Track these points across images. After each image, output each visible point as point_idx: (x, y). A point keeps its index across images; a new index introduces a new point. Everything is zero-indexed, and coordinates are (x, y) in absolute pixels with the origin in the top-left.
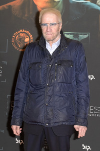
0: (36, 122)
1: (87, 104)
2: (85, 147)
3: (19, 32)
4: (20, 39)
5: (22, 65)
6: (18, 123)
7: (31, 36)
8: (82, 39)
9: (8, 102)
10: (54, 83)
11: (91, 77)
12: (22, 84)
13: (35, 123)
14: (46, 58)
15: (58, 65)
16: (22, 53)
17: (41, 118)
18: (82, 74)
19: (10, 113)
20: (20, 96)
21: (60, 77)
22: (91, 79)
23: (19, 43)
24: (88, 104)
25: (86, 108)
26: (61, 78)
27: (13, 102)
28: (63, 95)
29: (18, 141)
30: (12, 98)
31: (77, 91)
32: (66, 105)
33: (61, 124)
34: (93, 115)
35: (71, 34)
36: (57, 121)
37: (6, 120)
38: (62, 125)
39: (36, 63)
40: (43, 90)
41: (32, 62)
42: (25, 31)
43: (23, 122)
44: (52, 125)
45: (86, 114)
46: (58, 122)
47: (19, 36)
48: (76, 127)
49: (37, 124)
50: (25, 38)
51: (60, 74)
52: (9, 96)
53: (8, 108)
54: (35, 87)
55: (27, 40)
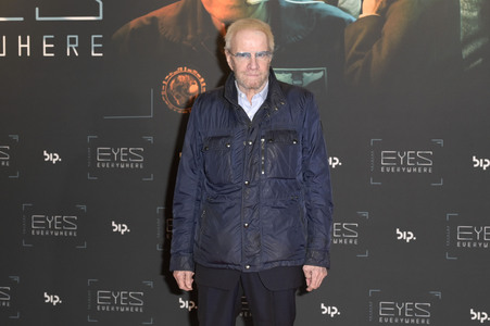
0: (223, 263)
1: (329, 221)
2: (326, 310)
3: (175, 73)
4: (179, 88)
5: (187, 141)
6: (187, 266)
7: (202, 80)
8: (310, 81)
9: (160, 222)
10: (260, 179)
11: (334, 162)
12: (188, 182)
13: (220, 266)
14: (240, 127)
15: (267, 141)
16: (185, 118)
17: (235, 255)
18: (317, 158)
19: (167, 245)
20: (186, 208)
21: (272, 167)
22: (334, 165)
23: (178, 97)
24: (330, 219)
25: (327, 230)
26: (275, 168)
27: (171, 223)
28: (279, 204)
29: (185, 304)
30: (168, 213)
31: (307, 194)
32: (287, 225)
33: (276, 264)
34: (341, 241)
35: (285, 72)
36: (271, 259)
37: (159, 261)
38: (280, 267)
39: (220, 138)
40: (238, 194)
41: (210, 135)
42: (190, 71)
43: (196, 264)
44: (259, 267)
45: (327, 242)
46: (271, 262)
47: (177, 82)
48: (307, 268)
49: (225, 266)
50: (188, 86)
51: (272, 159)
52: (160, 208)
53: (159, 234)
54: (219, 189)
55: (193, 89)
